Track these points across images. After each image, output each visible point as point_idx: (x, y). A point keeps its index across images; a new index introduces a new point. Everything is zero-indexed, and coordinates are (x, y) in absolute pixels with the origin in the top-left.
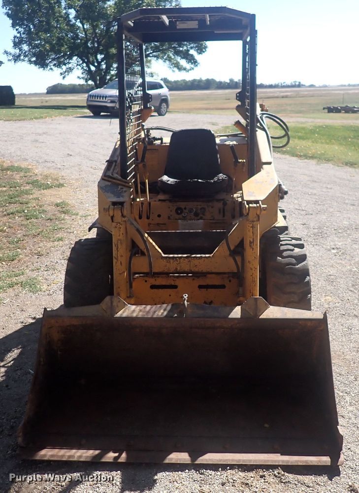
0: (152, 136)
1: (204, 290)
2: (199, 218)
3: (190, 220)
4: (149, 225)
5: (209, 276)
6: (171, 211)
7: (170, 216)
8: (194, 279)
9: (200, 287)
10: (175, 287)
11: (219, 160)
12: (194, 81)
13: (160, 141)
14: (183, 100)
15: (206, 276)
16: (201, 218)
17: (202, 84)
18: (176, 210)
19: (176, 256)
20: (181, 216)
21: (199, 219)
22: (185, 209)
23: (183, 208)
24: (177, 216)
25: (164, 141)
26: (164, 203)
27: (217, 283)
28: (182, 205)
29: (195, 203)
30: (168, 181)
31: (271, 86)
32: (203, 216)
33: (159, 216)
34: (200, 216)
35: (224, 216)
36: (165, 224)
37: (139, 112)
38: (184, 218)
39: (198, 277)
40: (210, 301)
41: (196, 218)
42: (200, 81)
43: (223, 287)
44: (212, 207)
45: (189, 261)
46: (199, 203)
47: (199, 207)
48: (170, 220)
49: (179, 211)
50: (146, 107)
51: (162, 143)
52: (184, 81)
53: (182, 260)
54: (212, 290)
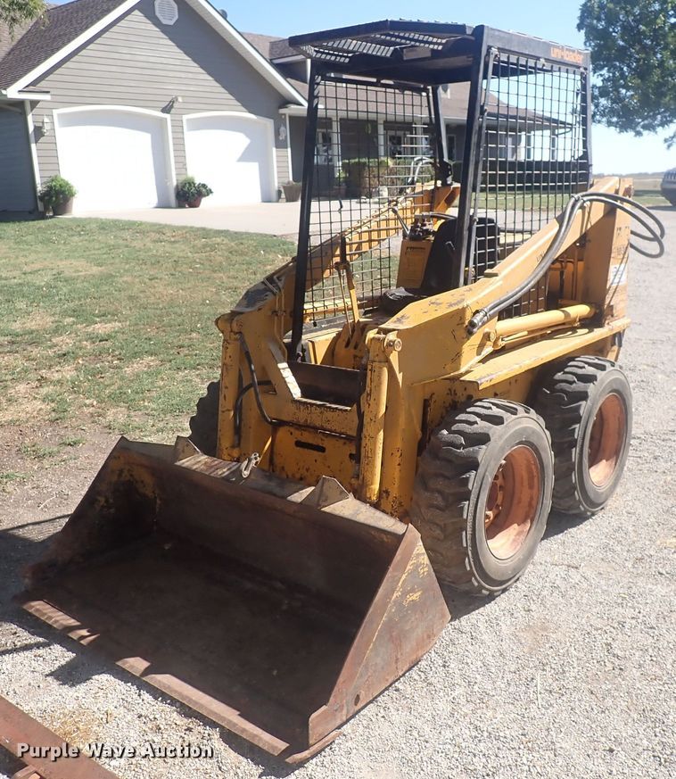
8: (345, 443)
10: (322, 449)
19: (328, 405)
45: (321, 413)
53: (313, 408)
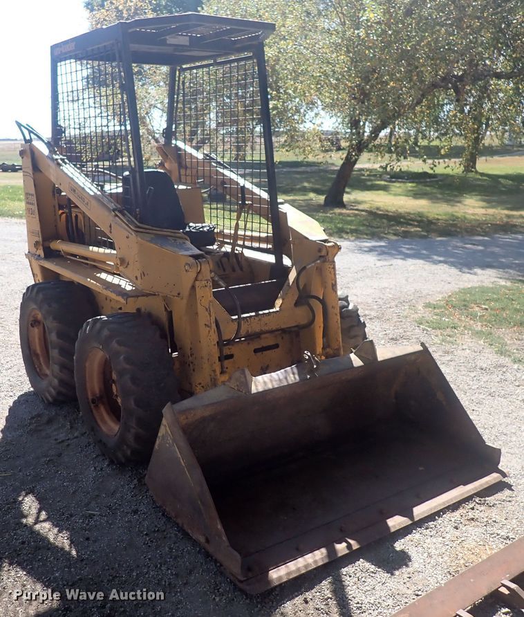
1: (259, 354)
5: (263, 336)
8: (249, 343)
9: (256, 351)
10: (232, 356)
15: (259, 337)
27: (271, 343)
39: (252, 339)
40: (266, 365)
43: (276, 346)
45: (255, 320)
54: (268, 352)
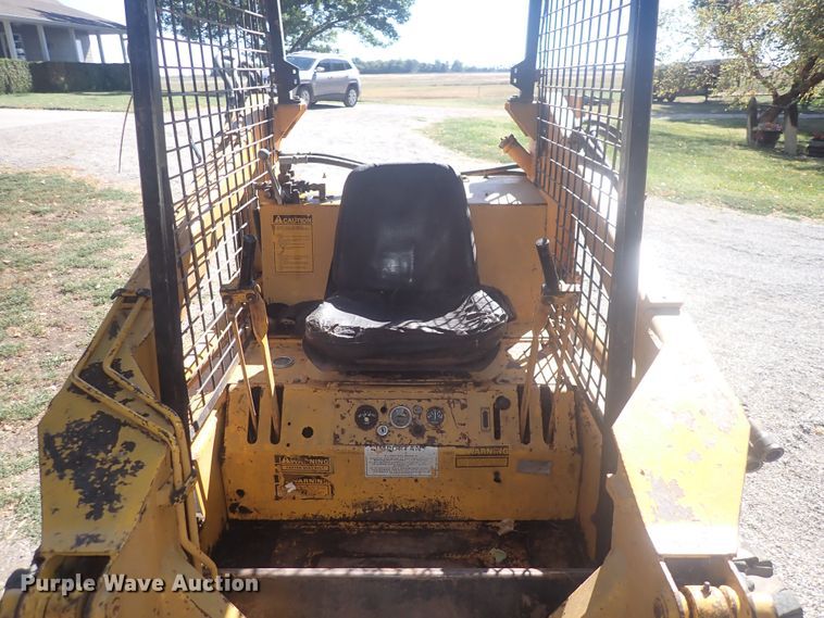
0: (297, 178)
2: (424, 441)
3: (399, 446)
4: (277, 461)
6: (343, 418)
7: (338, 432)
11: (475, 249)
12: (392, 62)
13: (317, 193)
14: (378, 86)
16: (431, 442)
17: (401, 66)
18: (357, 414)
20: (370, 434)
21: (423, 446)
22: (384, 410)
23: (378, 409)
24: (361, 435)
25: (328, 193)
26: (322, 393)
28: (376, 396)
29: (414, 393)
30: (333, 328)
31: (485, 70)
32: (439, 436)
33: (308, 432)
34: (426, 434)
35: (497, 435)
36: (323, 458)
37: (269, 112)
38: (382, 442)
41: (416, 440)
42: (399, 63)
44: (464, 407)
46: (426, 393)
47: (425, 405)
48: (341, 448)
49: (366, 417)
50: (284, 100)
51: (322, 197)
52: (379, 61)
